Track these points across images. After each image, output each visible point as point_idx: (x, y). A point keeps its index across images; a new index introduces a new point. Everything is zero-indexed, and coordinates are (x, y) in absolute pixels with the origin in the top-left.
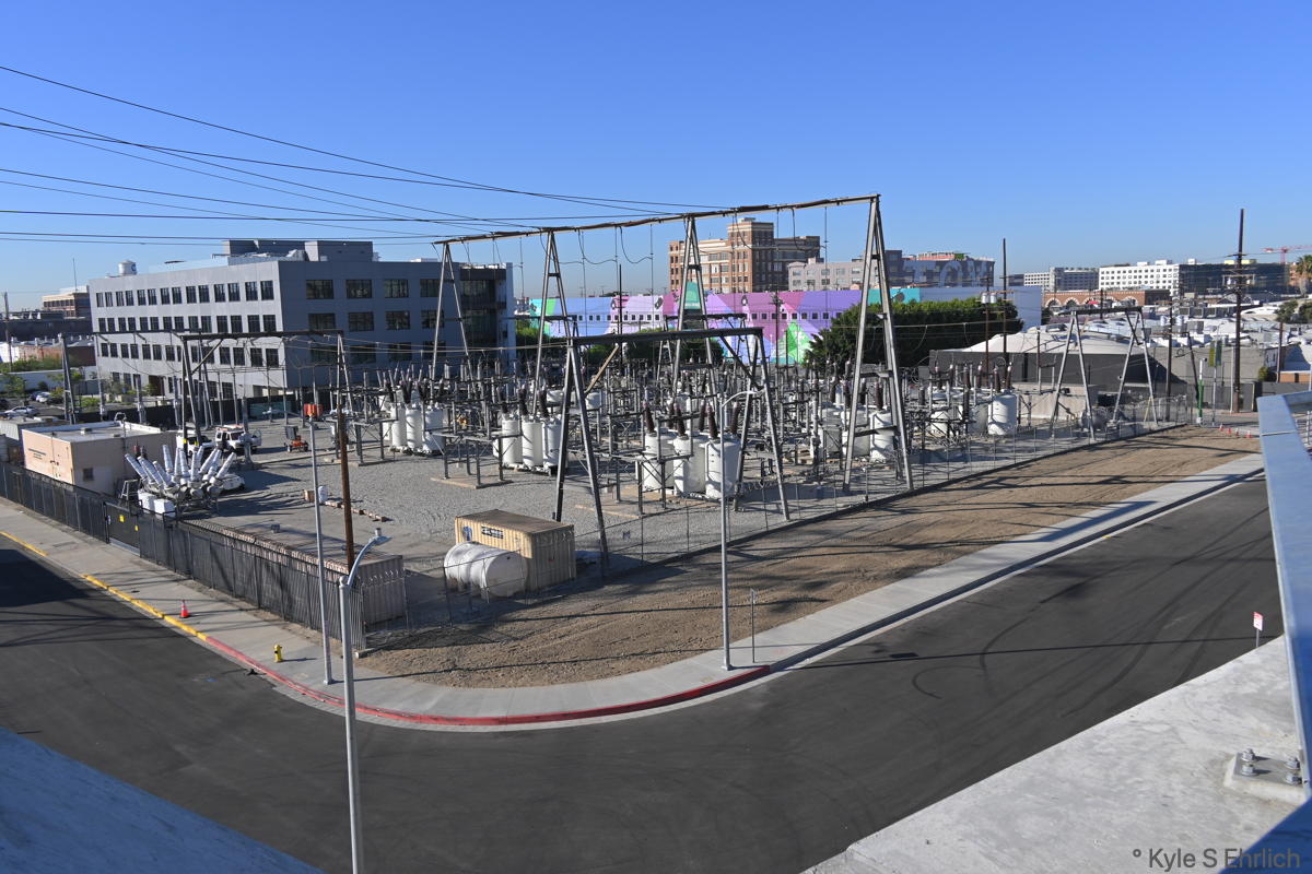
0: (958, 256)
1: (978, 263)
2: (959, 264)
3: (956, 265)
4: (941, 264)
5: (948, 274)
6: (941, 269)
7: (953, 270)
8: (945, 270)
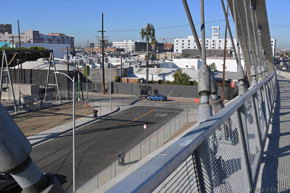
0: (61, 34)
1: (68, 37)
2: (61, 37)
3: (60, 38)
4: (54, 37)
5: (57, 40)
6: (54, 39)
7: (59, 39)
8: (56, 39)
